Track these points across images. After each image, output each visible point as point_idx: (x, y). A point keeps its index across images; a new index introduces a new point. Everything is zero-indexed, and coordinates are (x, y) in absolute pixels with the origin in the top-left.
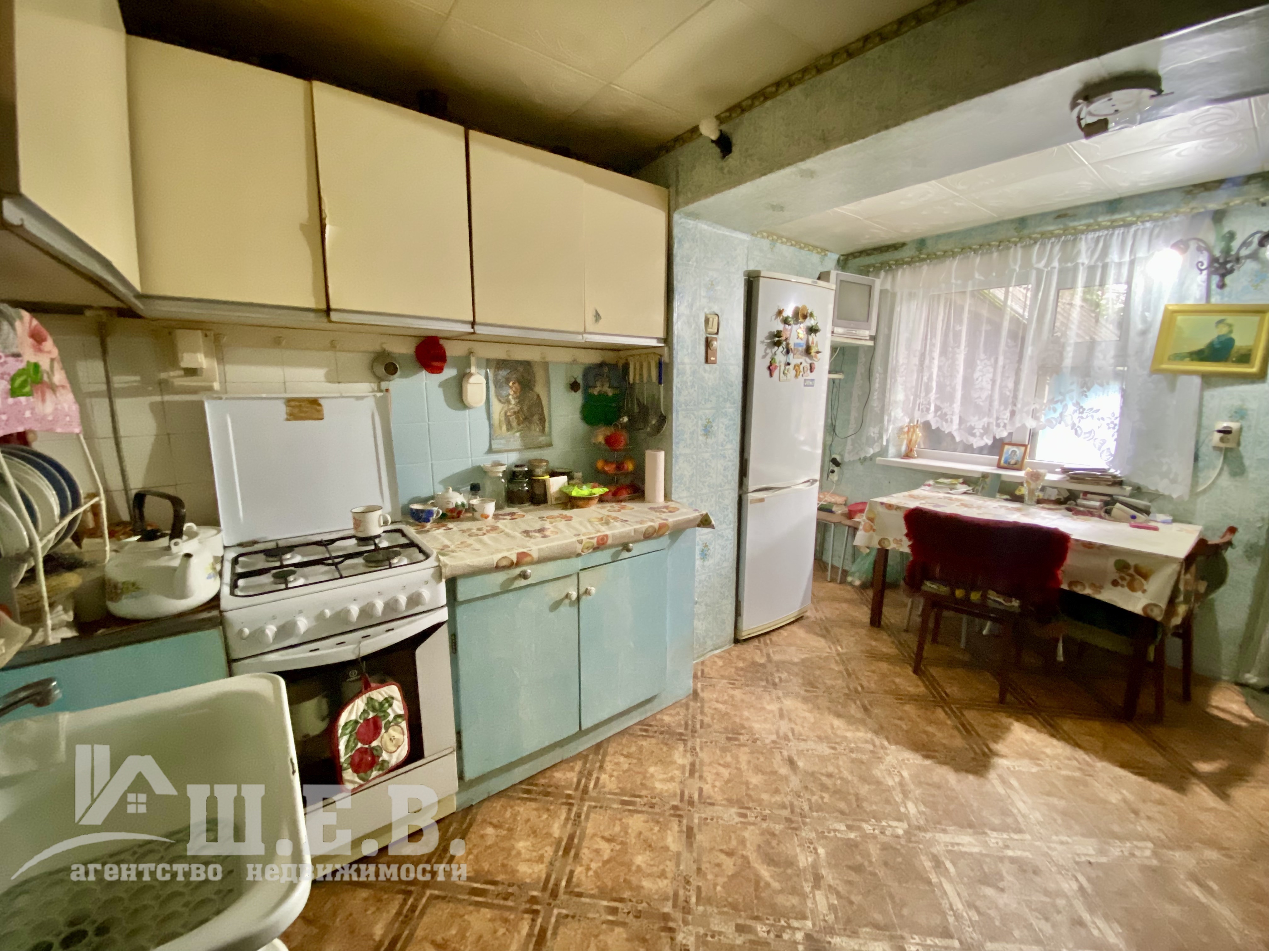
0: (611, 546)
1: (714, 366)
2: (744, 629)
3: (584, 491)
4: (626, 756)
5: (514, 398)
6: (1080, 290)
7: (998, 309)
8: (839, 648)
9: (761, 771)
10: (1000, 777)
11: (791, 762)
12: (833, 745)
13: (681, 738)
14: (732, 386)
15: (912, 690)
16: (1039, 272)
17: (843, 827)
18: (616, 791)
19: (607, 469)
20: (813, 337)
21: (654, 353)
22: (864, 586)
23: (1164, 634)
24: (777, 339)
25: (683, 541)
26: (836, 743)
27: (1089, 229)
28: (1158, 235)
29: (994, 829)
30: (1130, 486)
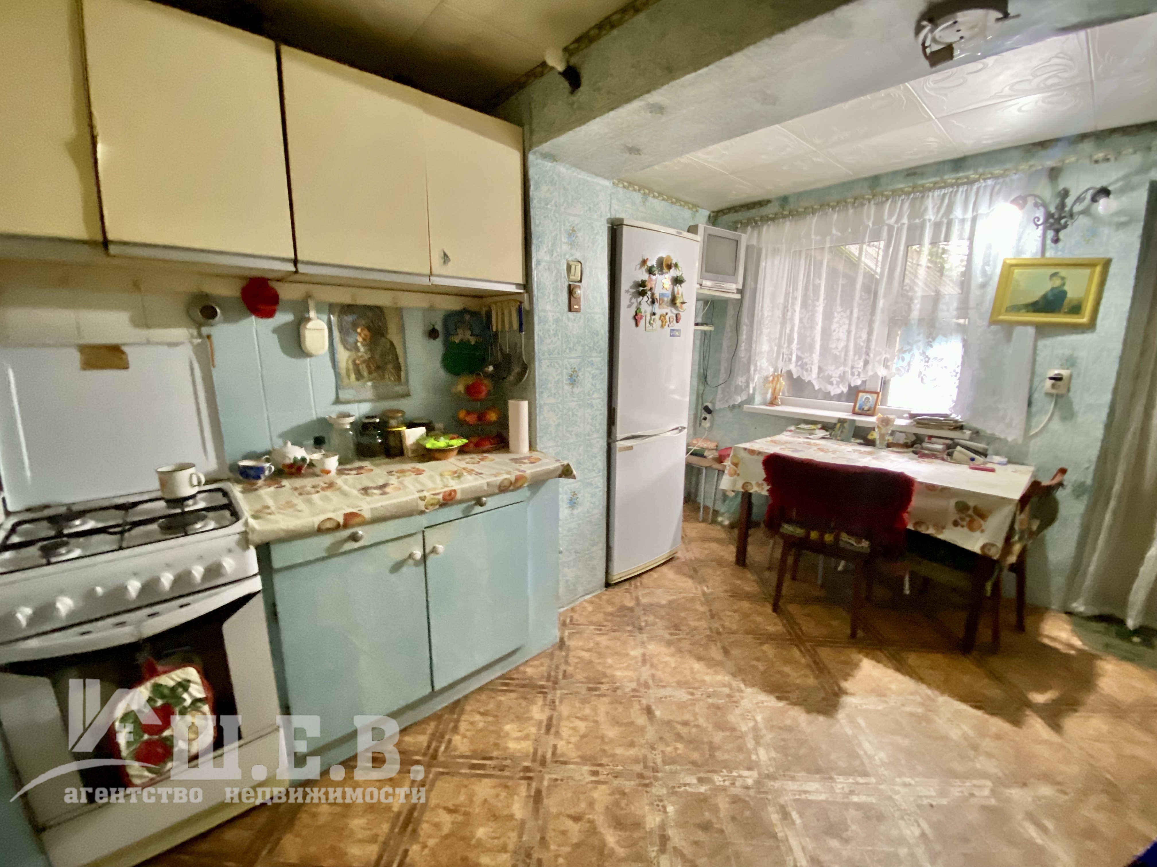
0: (461, 502)
1: (579, 314)
2: (615, 573)
3: (442, 443)
4: (482, 714)
5: (363, 345)
6: (926, 247)
7: (853, 264)
8: (705, 589)
9: (617, 723)
10: (848, 716)
11: (649, 711)
12: (691, 690)
13: (542, 691)
14: (597, 335)
15: (771, 629)
16: (890, 228)
17: (695, 781)
18: (467, 754)
19: (468, 419)
20: (679, 289)
21: (515, 301)
22: (732, 526)
23: (1001, 570)
24: (641, 289)
25: (544, 492)
26: (694, 688)
27: (935, 187)
28: (998, 193)
29: (842, 773)
30: (970, 430)
